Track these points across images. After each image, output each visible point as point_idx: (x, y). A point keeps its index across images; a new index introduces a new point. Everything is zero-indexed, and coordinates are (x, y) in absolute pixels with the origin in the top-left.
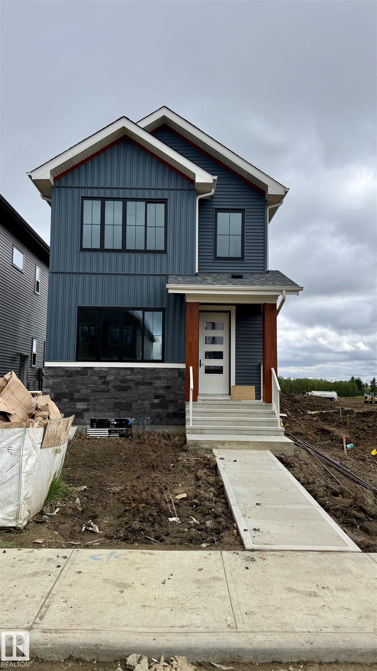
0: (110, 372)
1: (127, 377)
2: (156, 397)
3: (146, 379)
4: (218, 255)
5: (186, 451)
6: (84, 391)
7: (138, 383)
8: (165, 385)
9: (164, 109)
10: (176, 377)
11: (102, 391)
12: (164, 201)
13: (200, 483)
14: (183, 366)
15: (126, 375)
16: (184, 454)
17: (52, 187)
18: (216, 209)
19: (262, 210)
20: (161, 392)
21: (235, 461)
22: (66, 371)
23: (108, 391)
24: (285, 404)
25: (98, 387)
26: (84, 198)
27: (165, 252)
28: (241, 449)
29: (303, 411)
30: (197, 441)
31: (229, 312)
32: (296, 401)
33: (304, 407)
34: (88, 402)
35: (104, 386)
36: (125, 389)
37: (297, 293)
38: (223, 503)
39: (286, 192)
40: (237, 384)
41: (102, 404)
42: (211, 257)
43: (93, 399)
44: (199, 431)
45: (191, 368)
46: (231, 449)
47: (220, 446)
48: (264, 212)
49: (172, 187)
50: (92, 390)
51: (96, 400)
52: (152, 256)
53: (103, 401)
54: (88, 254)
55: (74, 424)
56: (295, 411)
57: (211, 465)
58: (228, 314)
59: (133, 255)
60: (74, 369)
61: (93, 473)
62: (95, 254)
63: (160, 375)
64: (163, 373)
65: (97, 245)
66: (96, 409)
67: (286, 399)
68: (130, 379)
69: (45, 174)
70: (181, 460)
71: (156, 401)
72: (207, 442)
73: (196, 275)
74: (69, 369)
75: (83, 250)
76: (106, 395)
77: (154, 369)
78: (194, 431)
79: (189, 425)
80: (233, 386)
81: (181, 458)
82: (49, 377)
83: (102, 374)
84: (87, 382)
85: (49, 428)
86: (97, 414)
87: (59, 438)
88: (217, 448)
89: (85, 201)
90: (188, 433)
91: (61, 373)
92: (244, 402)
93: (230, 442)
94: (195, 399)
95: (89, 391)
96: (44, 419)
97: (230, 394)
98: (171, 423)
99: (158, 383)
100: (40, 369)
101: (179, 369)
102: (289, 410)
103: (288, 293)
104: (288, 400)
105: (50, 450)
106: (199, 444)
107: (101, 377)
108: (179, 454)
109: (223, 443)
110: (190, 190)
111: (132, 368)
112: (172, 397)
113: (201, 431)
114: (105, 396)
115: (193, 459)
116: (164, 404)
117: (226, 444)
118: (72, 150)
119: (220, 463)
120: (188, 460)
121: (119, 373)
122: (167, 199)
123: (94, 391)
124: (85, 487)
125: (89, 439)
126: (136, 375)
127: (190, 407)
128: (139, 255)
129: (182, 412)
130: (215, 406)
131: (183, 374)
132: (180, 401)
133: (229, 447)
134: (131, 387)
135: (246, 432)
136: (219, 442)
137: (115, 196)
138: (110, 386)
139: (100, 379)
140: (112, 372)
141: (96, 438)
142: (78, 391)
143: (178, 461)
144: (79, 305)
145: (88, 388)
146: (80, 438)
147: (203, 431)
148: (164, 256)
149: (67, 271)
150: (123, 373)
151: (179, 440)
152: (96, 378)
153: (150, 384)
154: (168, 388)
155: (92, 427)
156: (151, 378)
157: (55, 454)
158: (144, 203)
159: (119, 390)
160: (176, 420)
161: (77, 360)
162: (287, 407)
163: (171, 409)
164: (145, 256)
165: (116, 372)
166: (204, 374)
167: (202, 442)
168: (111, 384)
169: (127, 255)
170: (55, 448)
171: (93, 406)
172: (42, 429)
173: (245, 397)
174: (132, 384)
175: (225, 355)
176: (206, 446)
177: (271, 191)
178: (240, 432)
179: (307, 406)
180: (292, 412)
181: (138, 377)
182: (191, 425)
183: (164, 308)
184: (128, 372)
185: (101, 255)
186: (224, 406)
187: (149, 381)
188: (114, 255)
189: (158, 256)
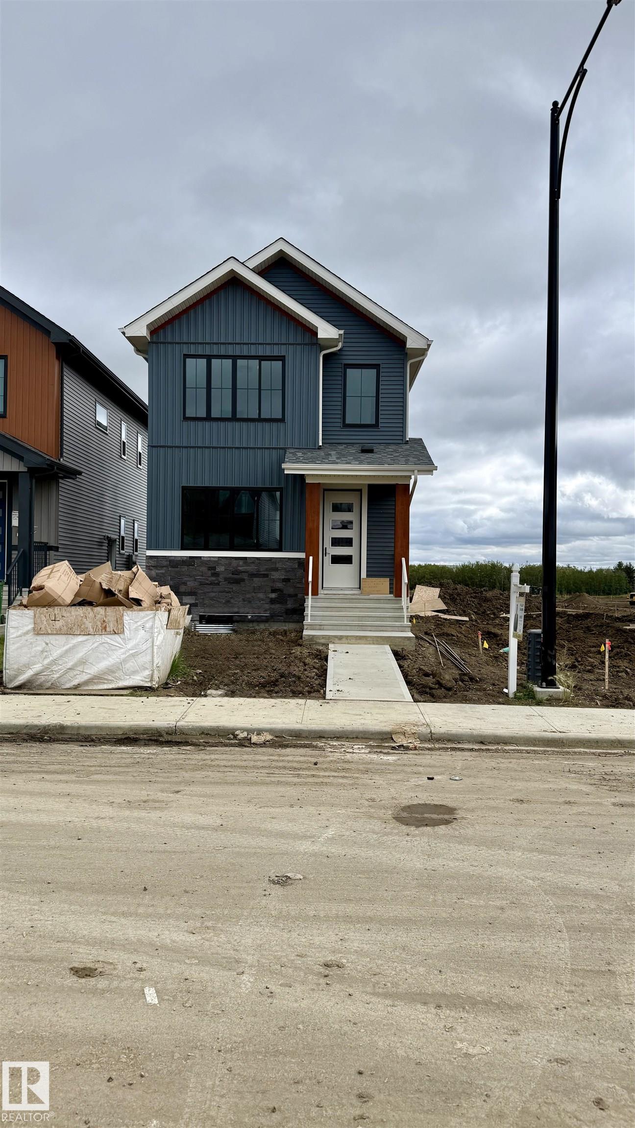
0: (220, 562)
1: (240, 568)
2: (273, 591)
3: (261, 570)
4: (347, 422)
5: (301, 645)
6: (191, 584)
7: (252, 575)
8: (283, 577)
9: (281, 241)
10: (296, 569)
11: (211, 584)
12: (282, 359)
13: (306, 668)
14: (302, 555)
15: (238, 566)
16: (299, 648)
17: (149, 342)
18: (345, 365)
19: (401, 366)
20: (279, 585)
21: (348, 652)
22: (170, 561)
23: (218, 584)
24: (469, 604)
25: (207, 580)
26: (187, 356)
27: (282, 420)
28: (358, 644)
29: (494, 614)
30: (313, 636)
31: (360, 490)
32: (486, 600)
33: (498, 608)
34: (196, 595)
35: (214, 579)
36: (238, 582)
37: (431, 473)
38: (323, 680)
39: (429, 346)
40: (369, 575)
41: (212, 599)
42: (339, 425)
43: (202, 593)
44: (318, 627)
45: (311, 558)
46: (348, 644)
47: (337, 641)
48: (404, 368)
49: (291, 341)
50: (200, 582)
51: (204, 593)
52: (267, 425)
53: (213, 594)
54: (192, 423)
55: (189, 613)
56: (483, 613)
57: (322, 656)
58: (359, 492)
59: (244, 425)
60: (180, 559)
61: (207, 662)
62: (200, 423)
63: (278, 565)
64: (280, 564)
65: (202, 413)
66: (205, 604)
67: (471, 597)
68: (244, 570)
69: (141, 331)
70: (294, 653)
71: (273, 596)
72: (324, 637)
73: (319, 449)
74: (173, 558)
75: (186, 419)
76: (217, 588)
77: (270, 559)
78: (312, 627)
79: (308, 621)
80: (363, 579)
81: (294, 651)
82: (152, 568)
83: (211, 564)
84: (194, 573)
85: (172, 614)
86: (207, 610)
87: (179, 623)
88: (334, 643)
89: (187, 360)
90: (306, 629)
91: (165, 563)
92: (371, 596)
93: (347, 637)
94: (315, 593)
95: (197, 584)
96: (168, 605)
97: (360, 588)
98: (291, 620)
99: (276, 575)
100: (129, 555)
101: (300, 559)
102: (474, 612)
103: (420, 473)
104: (475, 597)
105: (173, 632)
106: (315, 639)
107: (210, 568)
108: (293, 648)
109: (340, 638)
110: (313, 344)
111: (246, 558)
112: (291, 591)
113: (321, 627)
114: (215, 590)
115: (306, 651)
116: (281, 599)
117: (344, 639)
118: (172, 300)
119: (331, 655)
120: (301, 652)
121: (230, 564)
122: (284, 356)
123: (201, 584)
124: (201, 671)
125: (198, 636)
126: (249, 566)
127: (310, 601)
128: (252, 425)
129: (301, 607)
130: (336, 601)
131: (302, 564)
132: (300, 596)
133: (347, 642)
134: (244, 579)
135: (370, 628)
136: (336, 637)
137: (223, 353)
138: (221, 579)
139: (209, 570)
140: (223, 561)
141: (206, 635)
142: (185, 584)
143: (291, 654)
144: (184, 484)
145: (195, 580)
146: (189, 635)
147: (322, 627)
148: (281, 425)
149: (169, 445)
150: (234, 563)
151: (296, 636)
152: (204, 569)
153: (266, 576)
154: (286, 580)
155: (201, 623)
156: (267, 570)
157: (176, 636)
158: (257, 361)
159: (231, 583)
160: (295, 617)
161: (184, 548)
162: (472, 608)
163: (290, 605)
164: (260, 425)
165: (227, 562)
166: (330, 564)
167: (318, 637)
168: (221, 576)
169: (237, 424)
170: (176, 630)
171: (201, 601)
172: (167, 613)
173: (377, 591)
174: (245, 576)
175: (355, 542)
176: (322, 641)
177: (412, 343)
178: (362, 628)
179: (501, 606)
180: (478, 614)
181: (251, 568)
182: (309, 621)
183: (282, 488)
184: (241, 563)
185: (207, 424)
186: (348, 600)
187: (265, 573)
188: (222, 424)
189: (275, 425)
